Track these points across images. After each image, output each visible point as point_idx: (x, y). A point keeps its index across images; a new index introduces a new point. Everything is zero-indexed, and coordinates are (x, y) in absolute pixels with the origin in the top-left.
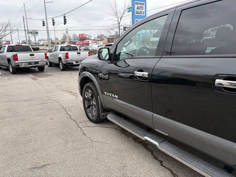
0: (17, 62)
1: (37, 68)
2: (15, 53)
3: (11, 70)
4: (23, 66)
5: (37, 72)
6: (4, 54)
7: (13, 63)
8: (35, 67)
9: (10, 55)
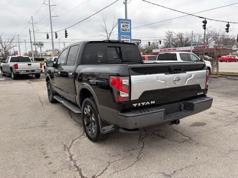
0: (17, 70)
1: (34, 75)
2: (16, 63)
3: (13, 76)
4: (22, 73)
5: (34, 78)
6: (8, 64)
7: (15, 71)
8: (33, 74)
9: (12, 64)
